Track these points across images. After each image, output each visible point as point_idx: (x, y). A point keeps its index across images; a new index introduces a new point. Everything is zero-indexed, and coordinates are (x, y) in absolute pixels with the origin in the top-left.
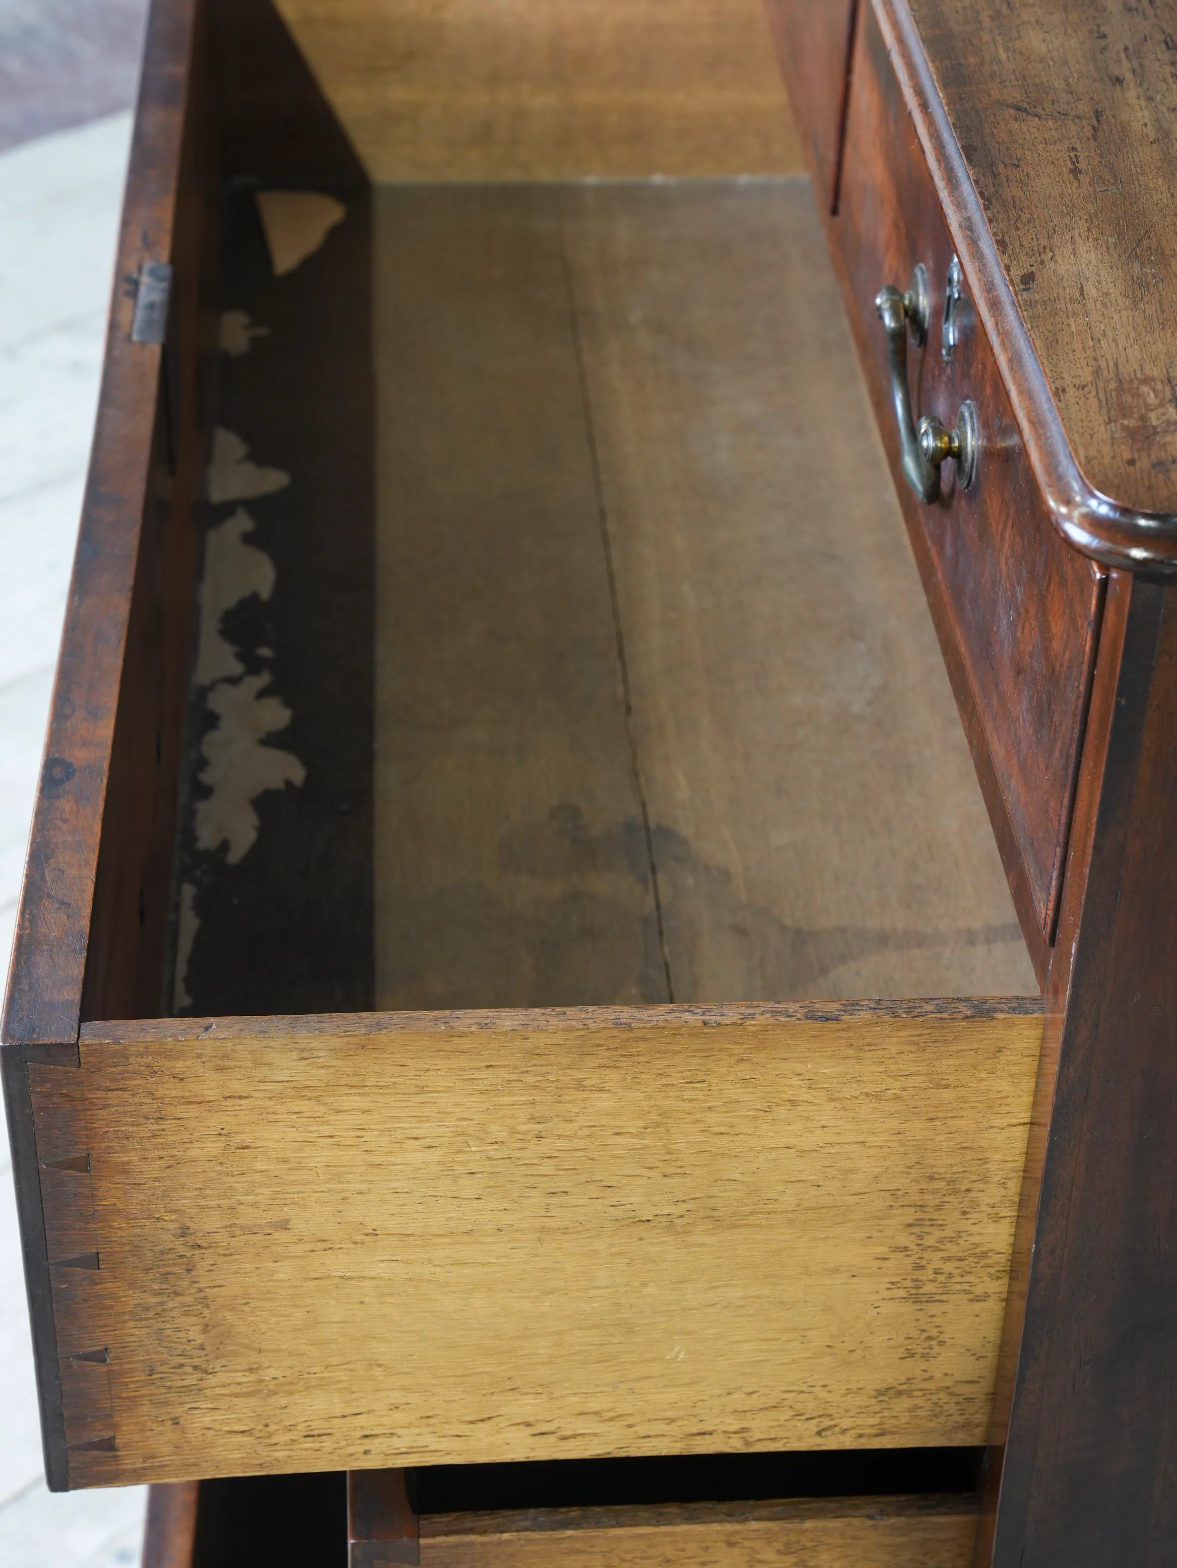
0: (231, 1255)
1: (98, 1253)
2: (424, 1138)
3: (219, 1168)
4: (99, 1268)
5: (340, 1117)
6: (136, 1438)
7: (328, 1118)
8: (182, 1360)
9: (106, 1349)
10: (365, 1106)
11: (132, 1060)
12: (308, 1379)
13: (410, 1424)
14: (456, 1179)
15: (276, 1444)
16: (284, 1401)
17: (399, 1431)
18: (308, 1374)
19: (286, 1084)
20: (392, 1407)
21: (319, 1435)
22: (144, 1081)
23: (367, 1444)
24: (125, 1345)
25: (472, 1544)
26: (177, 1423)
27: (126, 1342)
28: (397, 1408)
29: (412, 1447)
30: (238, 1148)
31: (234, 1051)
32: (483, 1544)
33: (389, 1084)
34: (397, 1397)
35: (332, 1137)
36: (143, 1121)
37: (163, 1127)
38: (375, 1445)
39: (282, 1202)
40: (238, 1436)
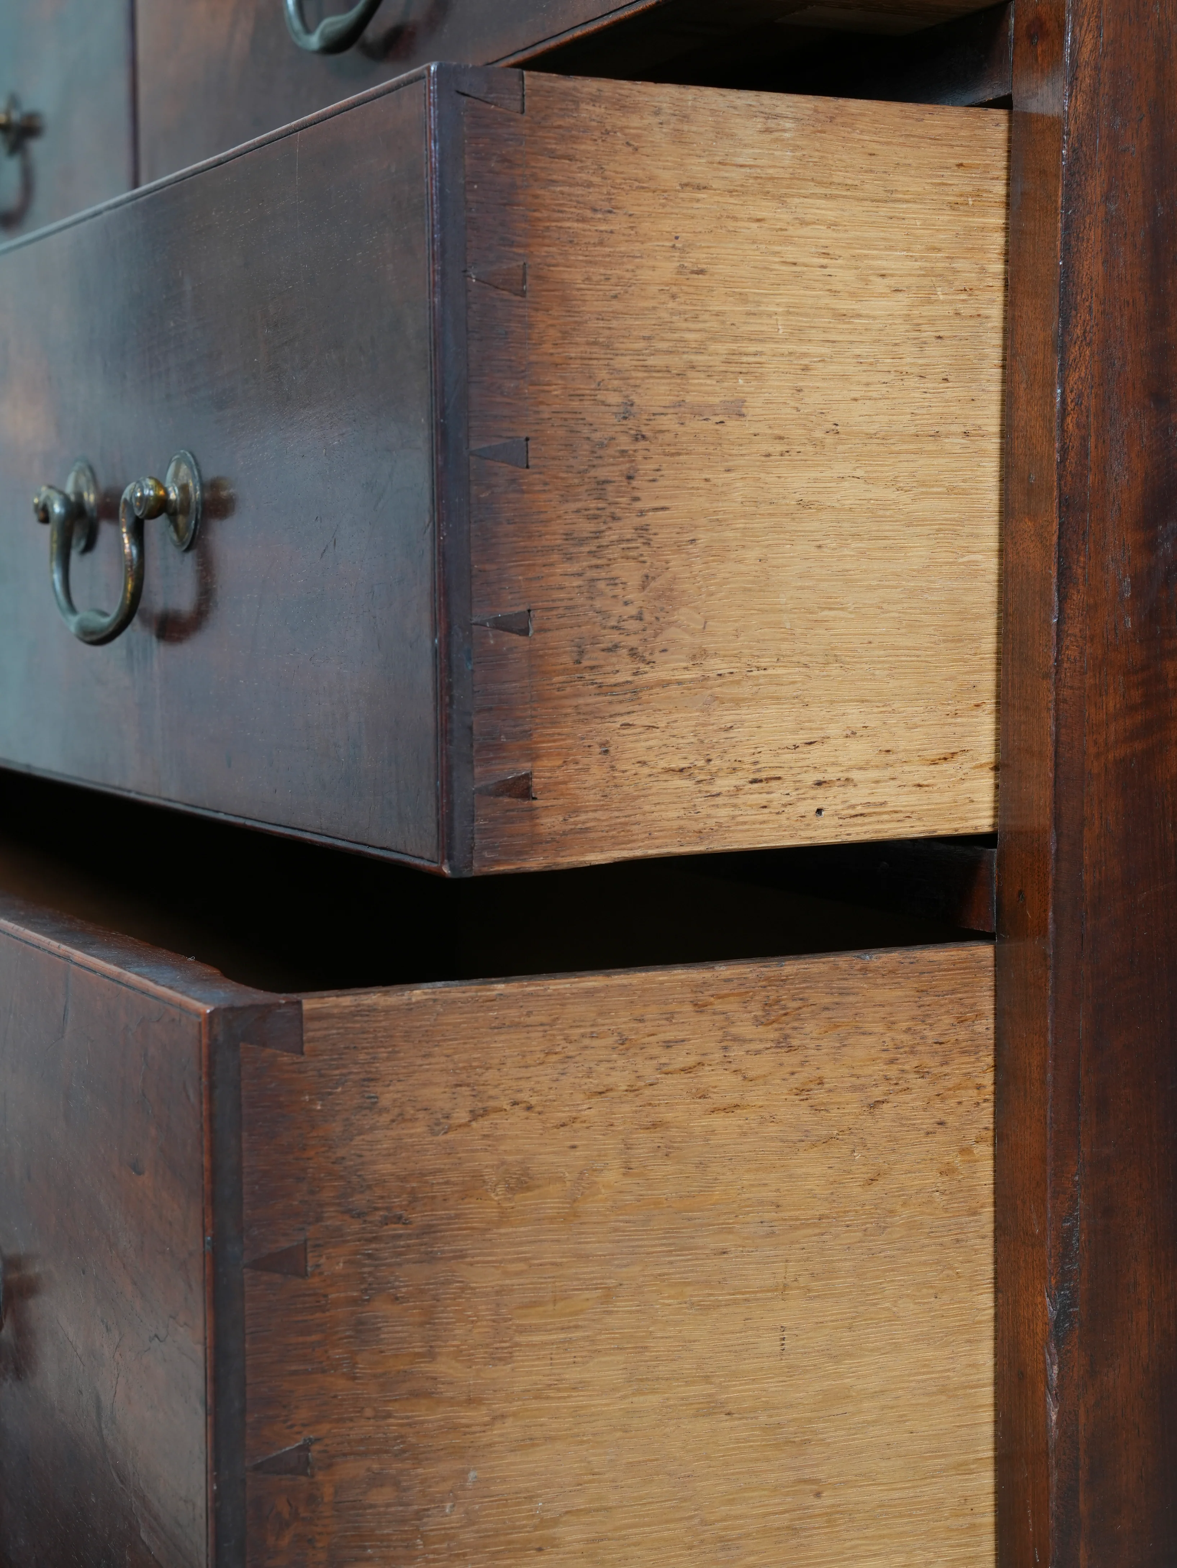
0: (679, 454)
1: (527, 439)
2: (892, 275)
3: (671, 305)
4: (528, 467)
5: (806, 231)
6: (560, 775)
7: (791, 231)
8: (616, 637)
9: (529, 611)
10: (831, 215)
11: (583, 106)
12: (757, 677)
13: (868, 762)
14: (922, 345)
15: (718, 795)
16: (728, 718)
17: (855, 775)
18: (758, 668)
19: (748, 170)
20: (849, 733)
21: (768, 780)
22: (593, 148)
23: (822, 798)
24: (551, 604)
25: (372, 1010)
26: (606, 752)
27: (553, 601)
28: (854, 733)
29: (868, 804)
30: (693, 272)
31: (694, 108)
32: (387, 1011)
33: (856, 183)
34: (855, 715)
35: (795, 264)
36: (589, 214)
37: (612, 228)
38: (831, 799)
39: (738, 369)
40: (676, 777)
